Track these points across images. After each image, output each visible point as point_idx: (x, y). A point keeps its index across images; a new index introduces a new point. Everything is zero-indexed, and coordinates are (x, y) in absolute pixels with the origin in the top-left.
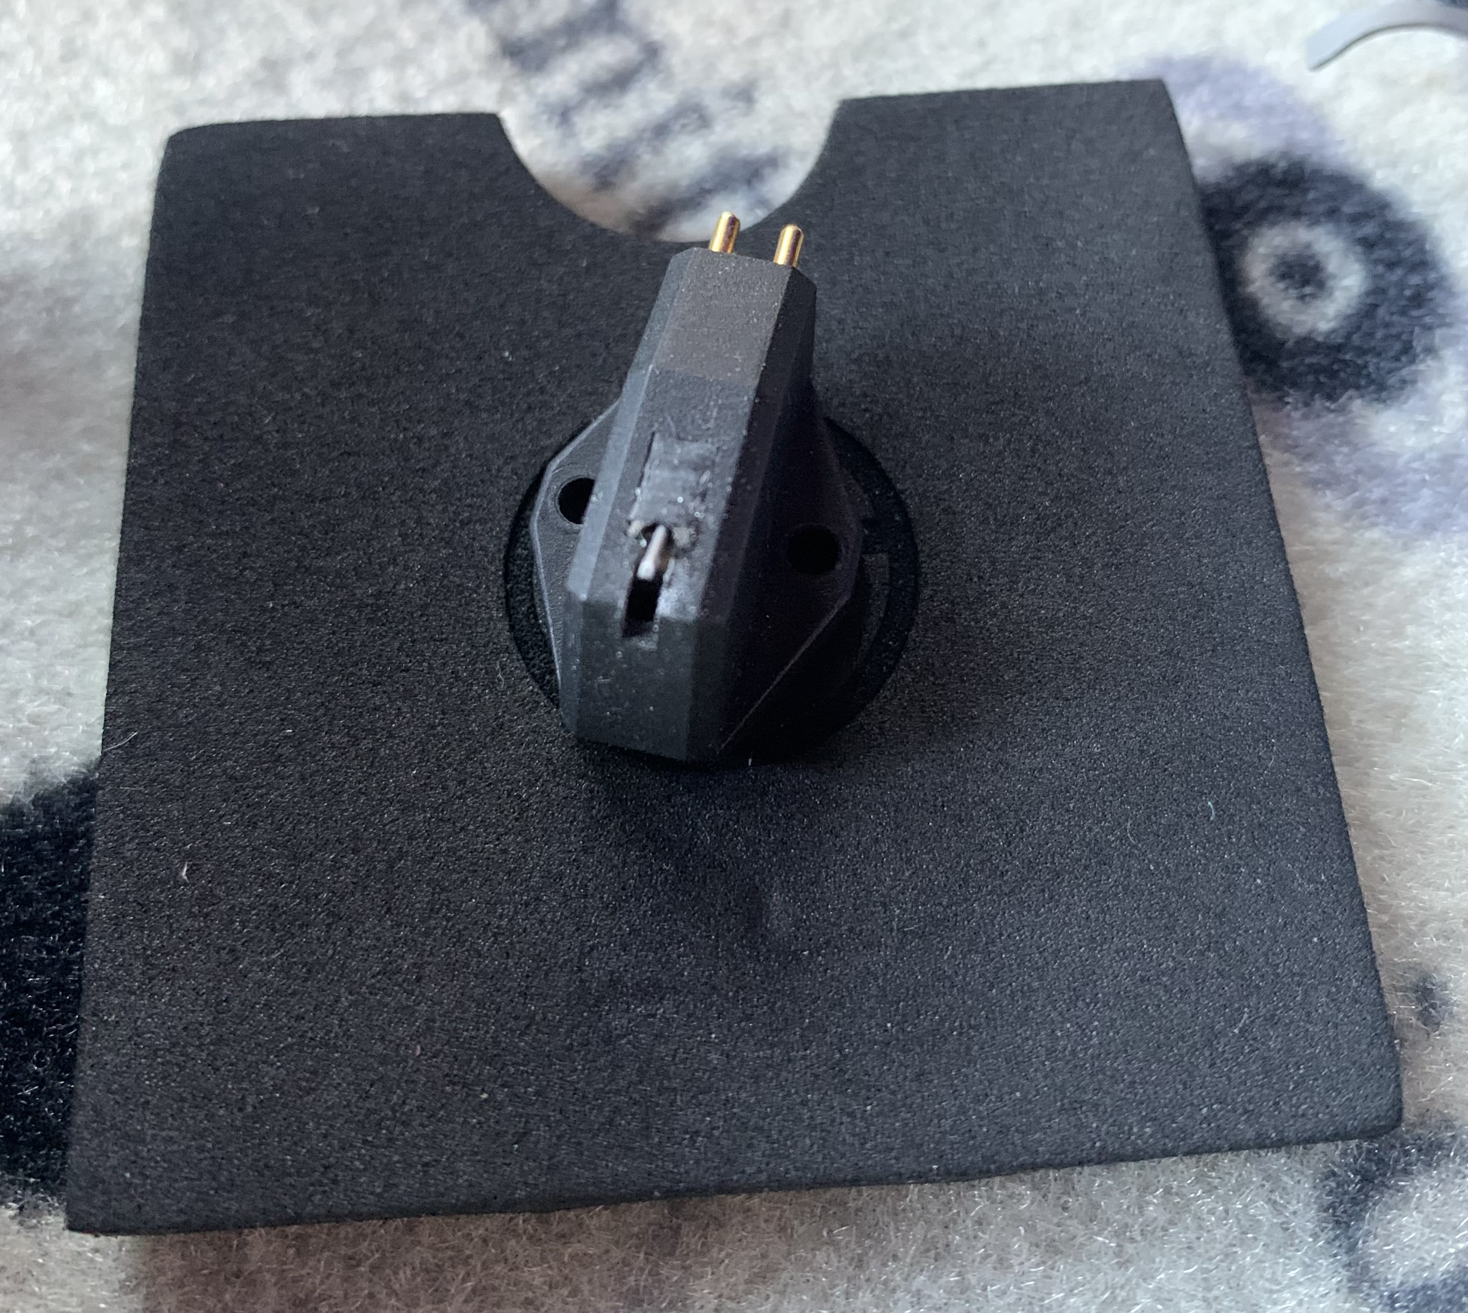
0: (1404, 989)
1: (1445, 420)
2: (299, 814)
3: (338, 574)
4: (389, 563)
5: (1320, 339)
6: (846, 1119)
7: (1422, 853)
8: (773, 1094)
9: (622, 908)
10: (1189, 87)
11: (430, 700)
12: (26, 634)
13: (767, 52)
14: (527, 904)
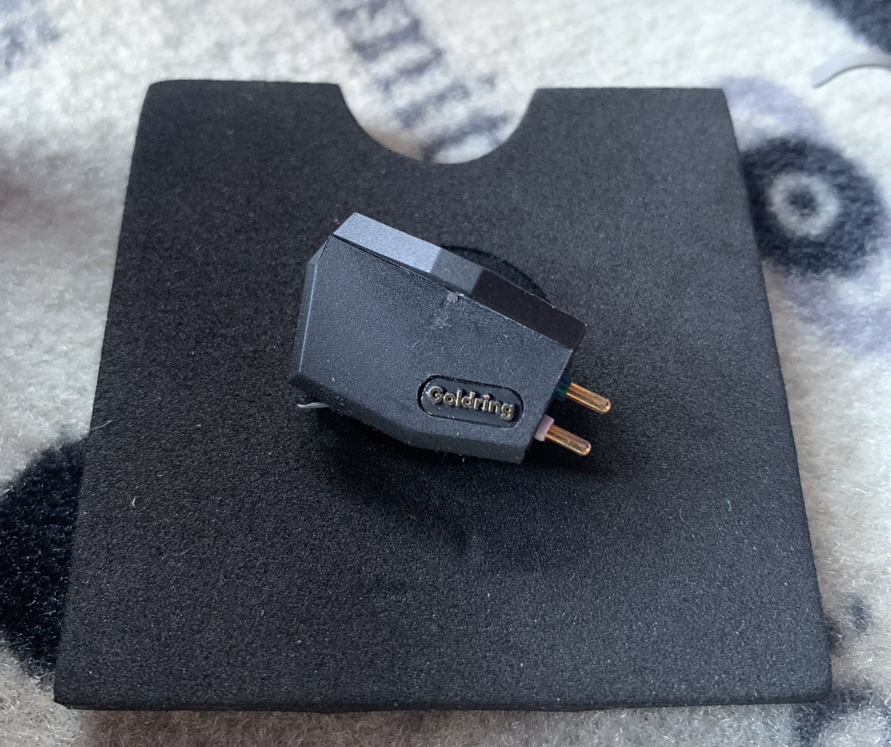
0: (846, 608)
1: (881, 289)
2: (202, 473)
3: (233, 337)
4: (262, 334)
5: (812, 239)
6: (508, 668)
7: (859, 531)
8: (466, 652)
9: (385, 538)
10: (743, 93)
11: (281, 413)
12: (63, 355)
13: (504, 58)
14: (330, 533)
